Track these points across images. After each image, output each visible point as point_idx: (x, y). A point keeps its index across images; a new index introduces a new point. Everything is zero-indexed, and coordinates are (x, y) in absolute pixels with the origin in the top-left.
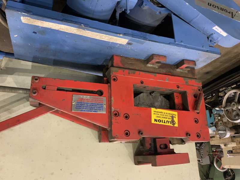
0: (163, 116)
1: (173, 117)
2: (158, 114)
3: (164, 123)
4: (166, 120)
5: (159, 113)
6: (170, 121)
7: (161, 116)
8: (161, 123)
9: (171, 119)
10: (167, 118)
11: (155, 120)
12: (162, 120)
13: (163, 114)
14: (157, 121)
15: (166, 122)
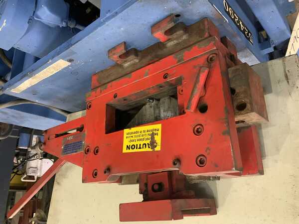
0: (139, 138)
1: (153, 135)
2: (132, 137)
3: (140, 148)
4: (142, 143)
5: (133, 135)
6: (148, 144)
7: (135, 138)
8: (135, 150)
9: (150, 140)
10: (144, 139)
11: (127, 146)
12: (137, 145)
13: (139, 134)
14: (129, 149)
15: (141, 147)
